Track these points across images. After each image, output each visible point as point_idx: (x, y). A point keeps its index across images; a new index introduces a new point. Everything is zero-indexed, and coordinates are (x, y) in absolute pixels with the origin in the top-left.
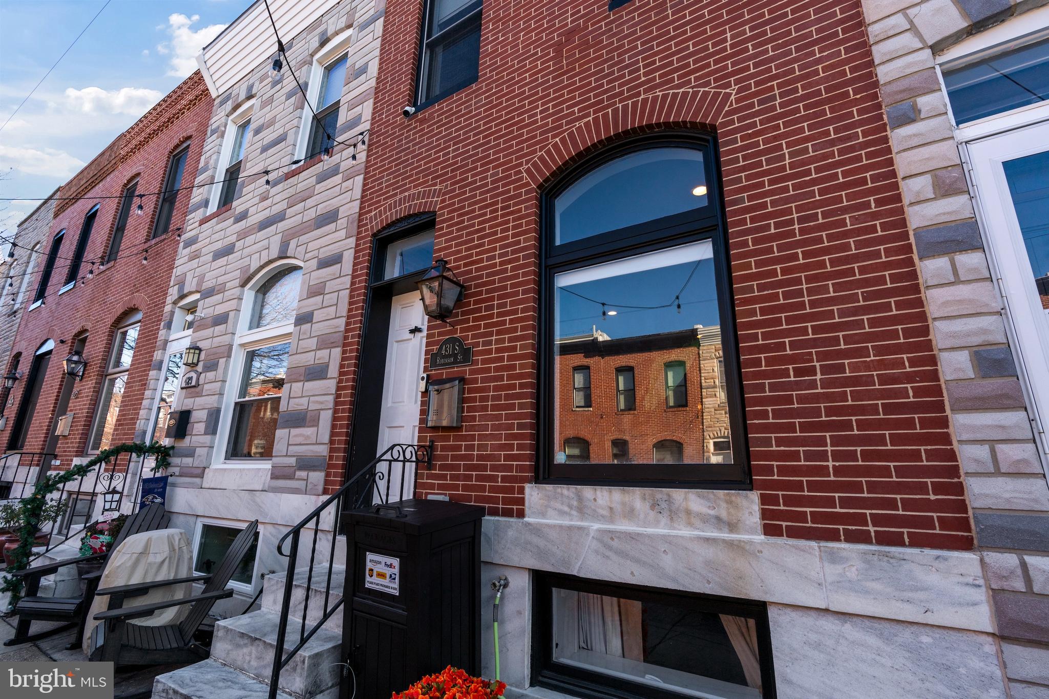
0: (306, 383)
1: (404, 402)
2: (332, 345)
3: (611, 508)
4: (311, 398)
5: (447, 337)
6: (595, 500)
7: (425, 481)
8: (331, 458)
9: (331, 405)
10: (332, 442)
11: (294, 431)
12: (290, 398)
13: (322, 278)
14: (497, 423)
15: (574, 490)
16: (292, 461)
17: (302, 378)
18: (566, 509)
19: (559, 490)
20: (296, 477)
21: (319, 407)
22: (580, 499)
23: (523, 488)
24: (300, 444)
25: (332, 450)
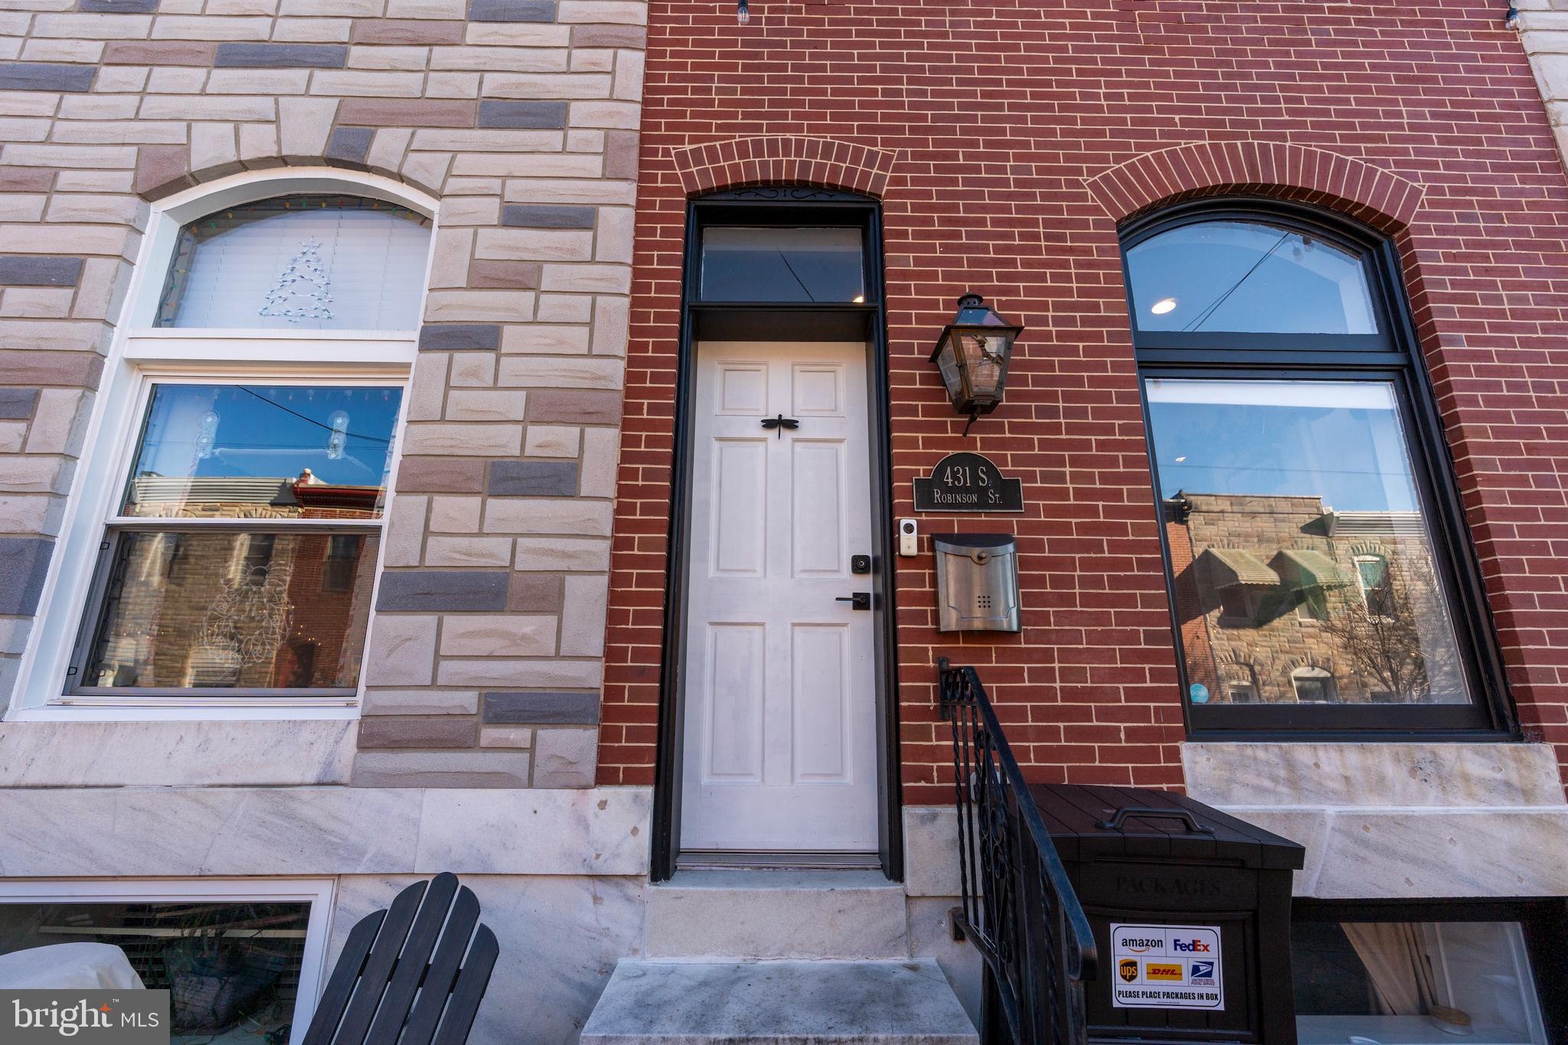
0: (491, 501)
1: (755, 571)
2: (588, 418)
3: (1347, 778)
4: (520, 540)
5: (951, 452)
6: (1317, 765)
7: (934, 743)
8: (612, 693)
9: (605, 564)
10: (610, 654)
11: (455, 623)
12: (427, 532)
13: (526, 249)
14: (1099, 629)
15: (1276, 750)
16: (468, 700)
17: (477, 487)
18: (1267, 784)
19: (1249, 752)
20: (483, 742)
21: (562, 565)
22: (1290, 765)
23: (1177, 750)
24: (490, 657)
25: (610, 674)
